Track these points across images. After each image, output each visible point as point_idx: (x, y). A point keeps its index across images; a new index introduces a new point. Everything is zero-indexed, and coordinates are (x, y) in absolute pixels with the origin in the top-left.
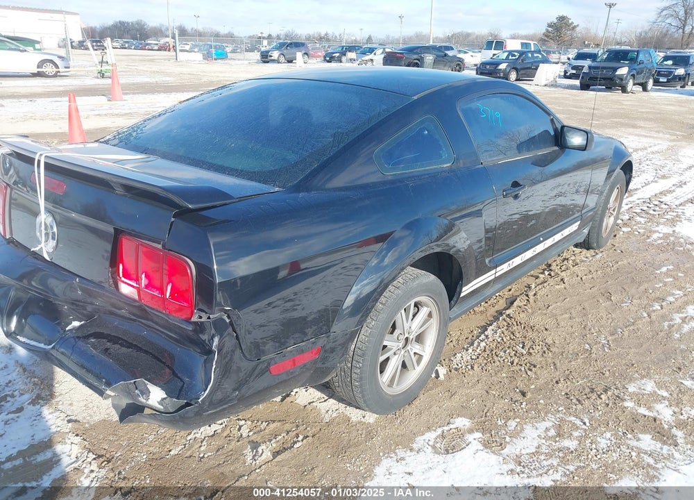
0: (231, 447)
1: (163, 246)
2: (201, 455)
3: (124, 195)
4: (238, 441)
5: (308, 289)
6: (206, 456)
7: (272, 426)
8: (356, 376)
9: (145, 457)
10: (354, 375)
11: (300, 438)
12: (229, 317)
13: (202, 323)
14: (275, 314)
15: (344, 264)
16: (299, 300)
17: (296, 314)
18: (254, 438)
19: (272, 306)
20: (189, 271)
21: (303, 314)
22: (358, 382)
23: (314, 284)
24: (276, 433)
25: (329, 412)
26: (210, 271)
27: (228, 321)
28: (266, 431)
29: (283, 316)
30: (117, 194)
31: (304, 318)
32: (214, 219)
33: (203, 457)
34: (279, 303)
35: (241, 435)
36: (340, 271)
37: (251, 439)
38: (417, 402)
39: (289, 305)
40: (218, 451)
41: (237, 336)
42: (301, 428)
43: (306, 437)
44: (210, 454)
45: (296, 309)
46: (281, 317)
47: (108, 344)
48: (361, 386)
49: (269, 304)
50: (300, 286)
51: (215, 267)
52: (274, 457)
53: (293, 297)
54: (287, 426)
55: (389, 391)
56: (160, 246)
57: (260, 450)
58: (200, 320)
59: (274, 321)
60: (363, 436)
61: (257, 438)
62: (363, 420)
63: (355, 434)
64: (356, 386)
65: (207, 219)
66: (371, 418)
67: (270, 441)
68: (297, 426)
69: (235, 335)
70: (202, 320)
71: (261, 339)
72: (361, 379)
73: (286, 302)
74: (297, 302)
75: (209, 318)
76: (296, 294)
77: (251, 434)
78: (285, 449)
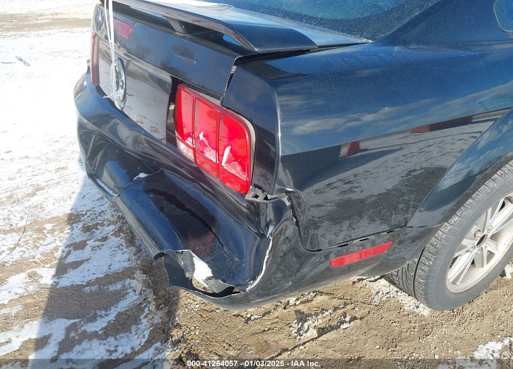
0: (277, 314)
1: (222, 103)
2: (249, 316)
3: (184, 37)
4: (285, 308)
5: (368, 172)
6: (252, 318)
7: (320, 298)
8: (423, 273)
9: (198, 306)
10: (419, 272)
11: (348, 319)
12: (290, 199)
13: (258, 204)
14: (333, 195)
15: (404, 152)
16: (358, 183)
17: (354, 196)
18: (302, 308)
19: (332, 186)
20: (247, 137)
21: (362, 196)
22: (423, 279)
23: (373, 168)
24: (323, 307)
25: (379, 294)
26: (273, 139)
27: (288, 204)
28: (313, 302)
29: (341, 197)
30: (176, 35)
31: (362, 201)
32: (284, 72)
33: (250, 318)
34: (338, 184)
35: (288, 302)
36: (401, 158)
37: (298, 308)
38: (478, 302)
39: (347, 186)
40: (264, 315)
41: (297, 222)
42: (349, 307)
43: (354, 319)
44: (256, 317)
45: (354, 192)
46: (338, 198)
47: (165, 202)
48: (426, 284)
49: (329, 185)
50: (360, 169)
51: (280, 135)
52: (320, 335)
53: (352, 179)
54: (336, 302)
55: (452, 288)
56: (218, 102)
57: (306, 325)
58: (255, 199)
59: (331, 202)
60: (416, 330)
61: (303, 309)
62: (415, 310)
63: (407, 325)
64: (420, 283)
65: (275, 70)
66: (425, 311)
67: (317, 315)
68: (346, 304)
69: (295, 220)
70: (258, 200)
71: (319, 218)
72: (428, 277)
73: (346, 183)
74: (356, 185)
75: (266, 198)
76: (355, 176)
77: (298, 303)
78: (332, 328)
